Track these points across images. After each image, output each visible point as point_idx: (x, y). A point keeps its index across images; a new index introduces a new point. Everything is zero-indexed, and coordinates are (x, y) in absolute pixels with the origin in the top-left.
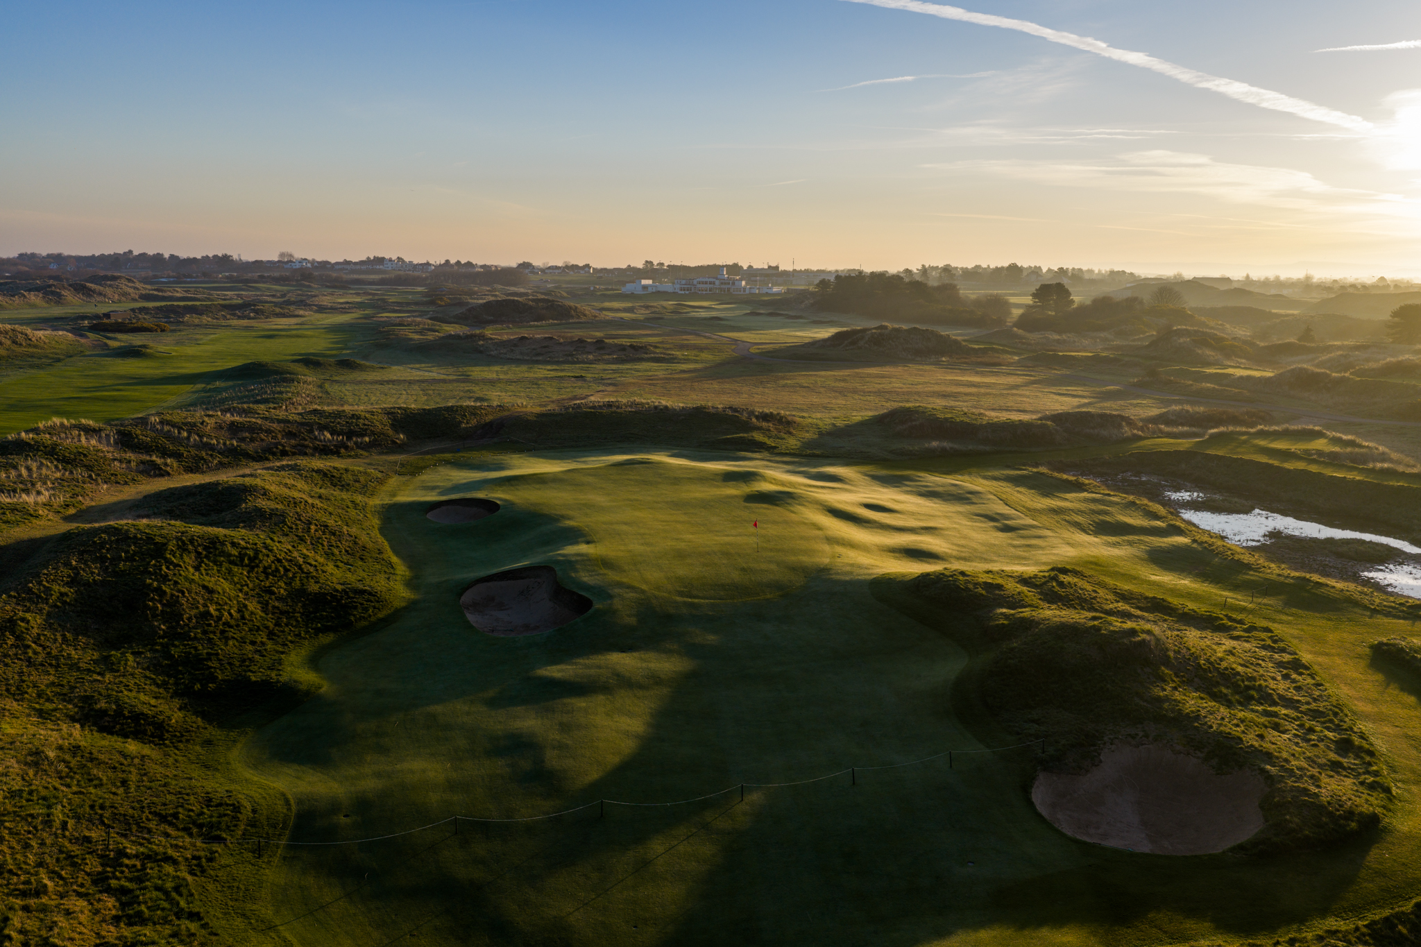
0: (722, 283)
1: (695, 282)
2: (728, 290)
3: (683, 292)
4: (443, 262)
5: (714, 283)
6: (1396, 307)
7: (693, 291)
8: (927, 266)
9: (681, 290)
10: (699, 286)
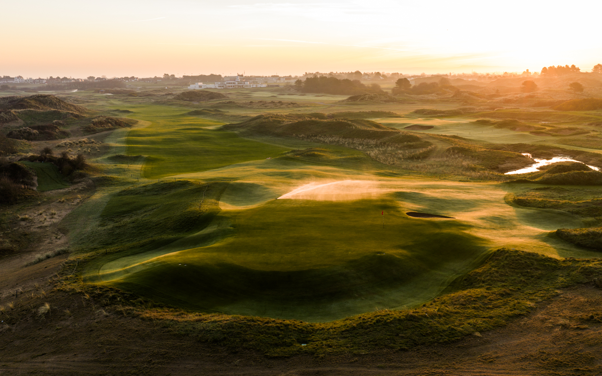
0: (239, 83)
1: (225, 83)
2: (242, 86)
3: (220, 88)
4: (49, 78)
5: (235, 83)
6: (523, 81)
7: (225, 87)
8: (308, 73)
9: (219, 87)
10: (227, 85)
